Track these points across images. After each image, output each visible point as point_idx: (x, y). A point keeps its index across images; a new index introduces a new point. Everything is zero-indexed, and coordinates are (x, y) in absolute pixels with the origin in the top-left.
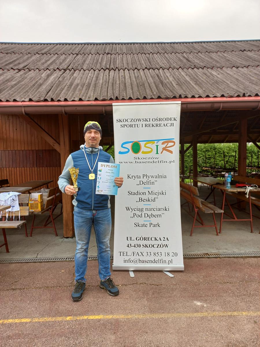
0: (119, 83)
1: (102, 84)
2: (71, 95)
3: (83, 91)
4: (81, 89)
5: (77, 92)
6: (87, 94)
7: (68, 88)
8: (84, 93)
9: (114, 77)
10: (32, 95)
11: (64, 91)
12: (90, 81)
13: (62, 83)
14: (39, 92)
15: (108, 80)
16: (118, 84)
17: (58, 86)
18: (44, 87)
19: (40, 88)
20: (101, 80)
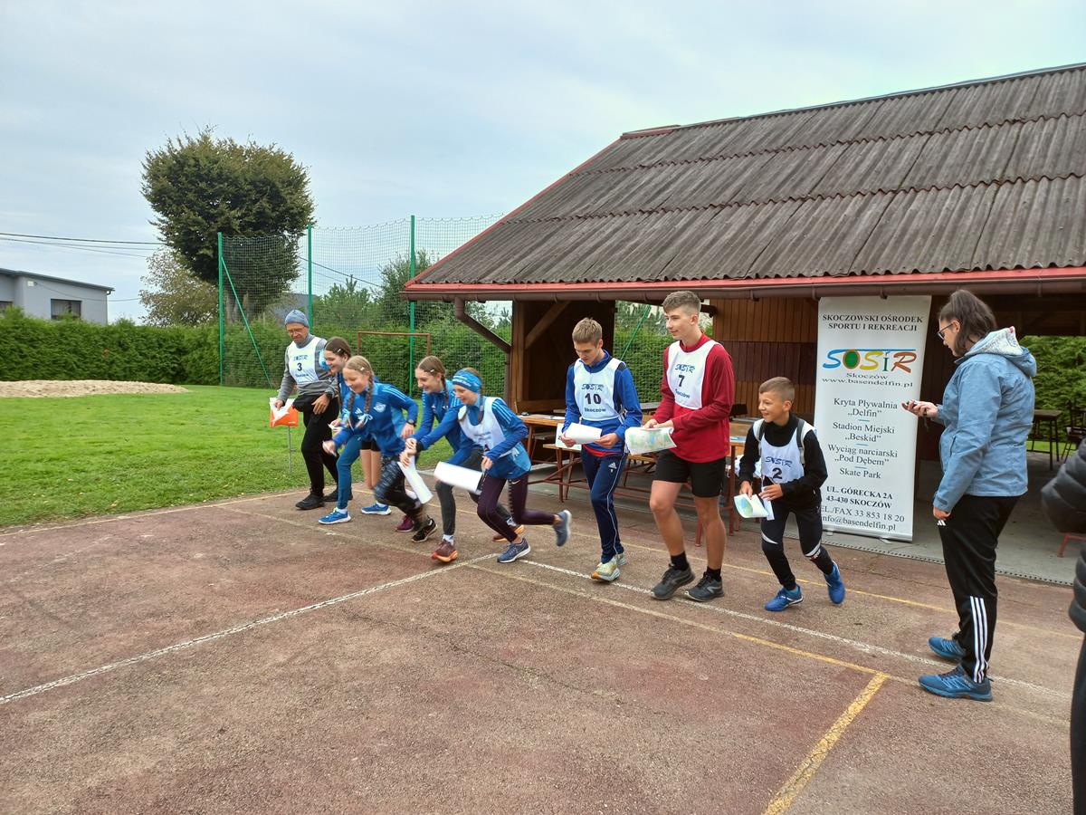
0: (1011, 225)
1: (969, 230)
2: (899, 260)
3: (924, 251)
4: (922, 244)
5: (911, 255)
6: (931, 256)
7: (896, 242)
8: (925, 257)
9: (1003, 206)
10: (829, 262)
11: (887, 250)
12: (946, 221)
13: (885, 230)
14: (841, 254)
15: (986, 216)
16: (1007, 227)
17: (878, 238)
18: (849, 242)
19: (843, 247)
20: (971, 217)
